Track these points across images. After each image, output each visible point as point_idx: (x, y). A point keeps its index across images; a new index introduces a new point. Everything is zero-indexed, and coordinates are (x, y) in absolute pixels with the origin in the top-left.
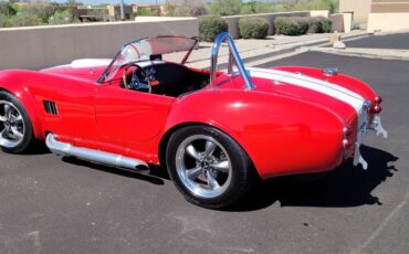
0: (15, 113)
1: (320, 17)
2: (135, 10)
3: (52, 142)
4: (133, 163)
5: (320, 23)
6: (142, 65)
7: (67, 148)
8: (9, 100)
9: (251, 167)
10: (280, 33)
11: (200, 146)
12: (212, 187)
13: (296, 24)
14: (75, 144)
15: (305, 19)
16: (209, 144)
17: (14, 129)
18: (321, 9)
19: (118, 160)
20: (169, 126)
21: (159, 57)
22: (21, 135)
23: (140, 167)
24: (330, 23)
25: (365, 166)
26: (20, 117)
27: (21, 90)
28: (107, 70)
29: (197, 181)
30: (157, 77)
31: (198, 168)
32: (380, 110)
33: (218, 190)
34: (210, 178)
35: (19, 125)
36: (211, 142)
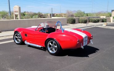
0: (19, 36)
1: (103, 18)
2: (55, 15)
3: (26, 42)
4: (40, 46)
5: (103, 20)
6: (44, 27)
7: (28, 43)
8: (18, 33)
9: (60, 47)
10: (91, 22)
11: (52, 43)
12: (54, 51)
13: (95, 19)
14: (30, 43)
15: (99, 19)
16: (53, 42)
17: (19, 40)
18: (104, 16)
19: (37, 46)
20: (47, 38)
21: (48, 26)
22: (20, 41)
23: (41, 47)
24: (106, 20)
25: (83, 48)
26: (20, 37)
27: (21, 32)
28: (37, 28)
29: (51, 50)
30: (48, 30)
31: (52, 47)
32: (92, 39)
33: (55, 52)
34: (54, 49)
35: (20, 39)
36: (54, 42)
